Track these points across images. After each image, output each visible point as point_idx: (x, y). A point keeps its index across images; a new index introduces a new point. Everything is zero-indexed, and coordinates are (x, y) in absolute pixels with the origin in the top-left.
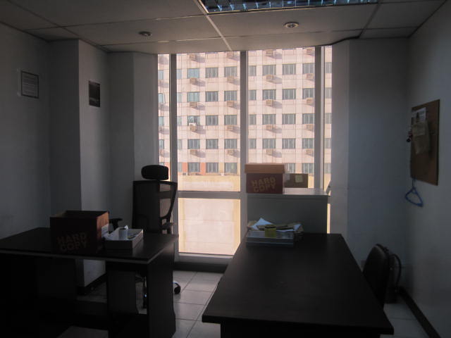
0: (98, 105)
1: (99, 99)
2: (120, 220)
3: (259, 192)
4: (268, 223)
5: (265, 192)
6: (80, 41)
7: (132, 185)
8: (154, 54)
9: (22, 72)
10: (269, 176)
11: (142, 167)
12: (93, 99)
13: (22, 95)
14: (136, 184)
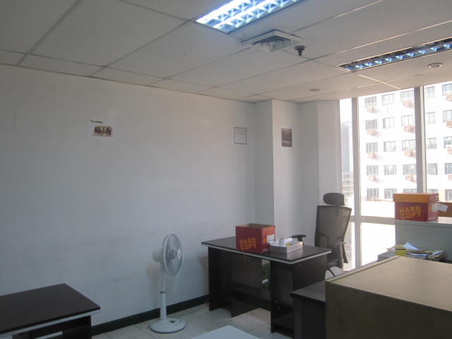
0: (290, 145)
1: (291, 140)
2: (305, 236)
3: (407, 219)
4: (416, 249)
5: (411, 219)
6: (273, 101)
7: (316, 208)
8: (336, 100)
9: (235, 128)
10: (415, 204)
11: (324, 194)
12: (285, 142)
13: (235, 143)
14: (319, 208)
